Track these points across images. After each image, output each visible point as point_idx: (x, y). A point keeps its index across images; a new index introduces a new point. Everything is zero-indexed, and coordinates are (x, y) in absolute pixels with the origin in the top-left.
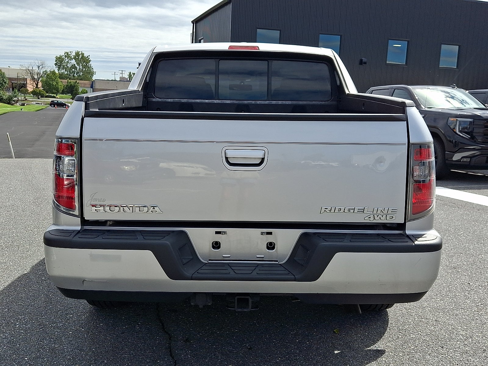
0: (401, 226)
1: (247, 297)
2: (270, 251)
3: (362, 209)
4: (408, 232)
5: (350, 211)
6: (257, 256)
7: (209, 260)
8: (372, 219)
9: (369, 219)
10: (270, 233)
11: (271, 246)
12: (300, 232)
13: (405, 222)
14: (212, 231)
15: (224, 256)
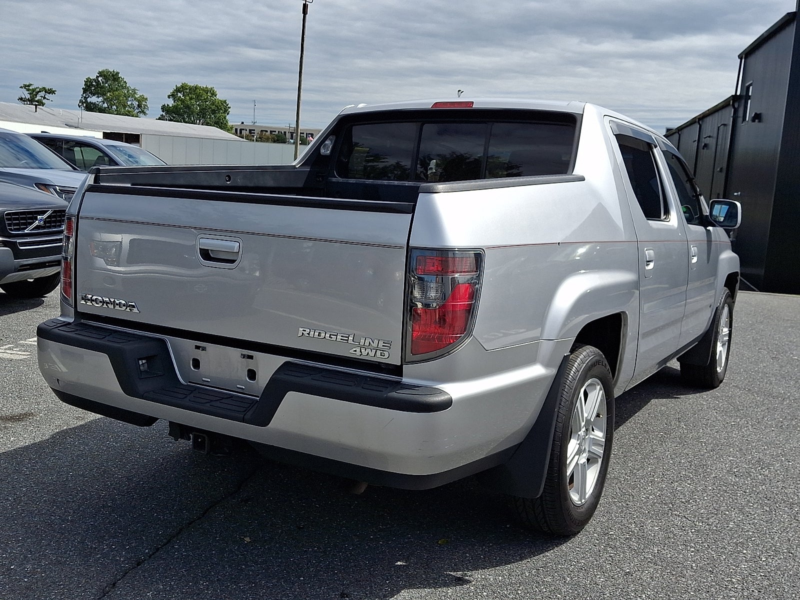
0: (398, 370)
1: (204, 435)
2: (250, 381)
3: (346, 337)
4: (405, 380)
5: (332, 338)
6: (238, 386)
7: (190, 382)
8: (358, 353)
9: (354, 352)
10: (251, 357)
11: (252, 374)
12: (282, 360)
13: (402, 365)
14: (191, 343)
15: (204, 379)
